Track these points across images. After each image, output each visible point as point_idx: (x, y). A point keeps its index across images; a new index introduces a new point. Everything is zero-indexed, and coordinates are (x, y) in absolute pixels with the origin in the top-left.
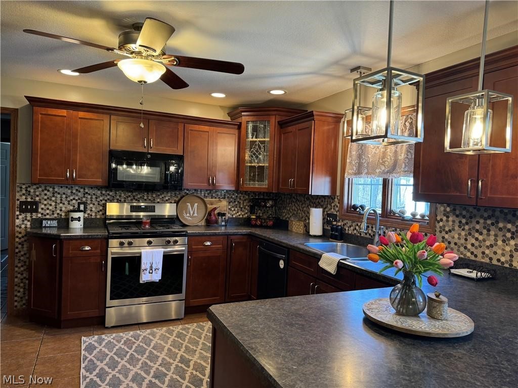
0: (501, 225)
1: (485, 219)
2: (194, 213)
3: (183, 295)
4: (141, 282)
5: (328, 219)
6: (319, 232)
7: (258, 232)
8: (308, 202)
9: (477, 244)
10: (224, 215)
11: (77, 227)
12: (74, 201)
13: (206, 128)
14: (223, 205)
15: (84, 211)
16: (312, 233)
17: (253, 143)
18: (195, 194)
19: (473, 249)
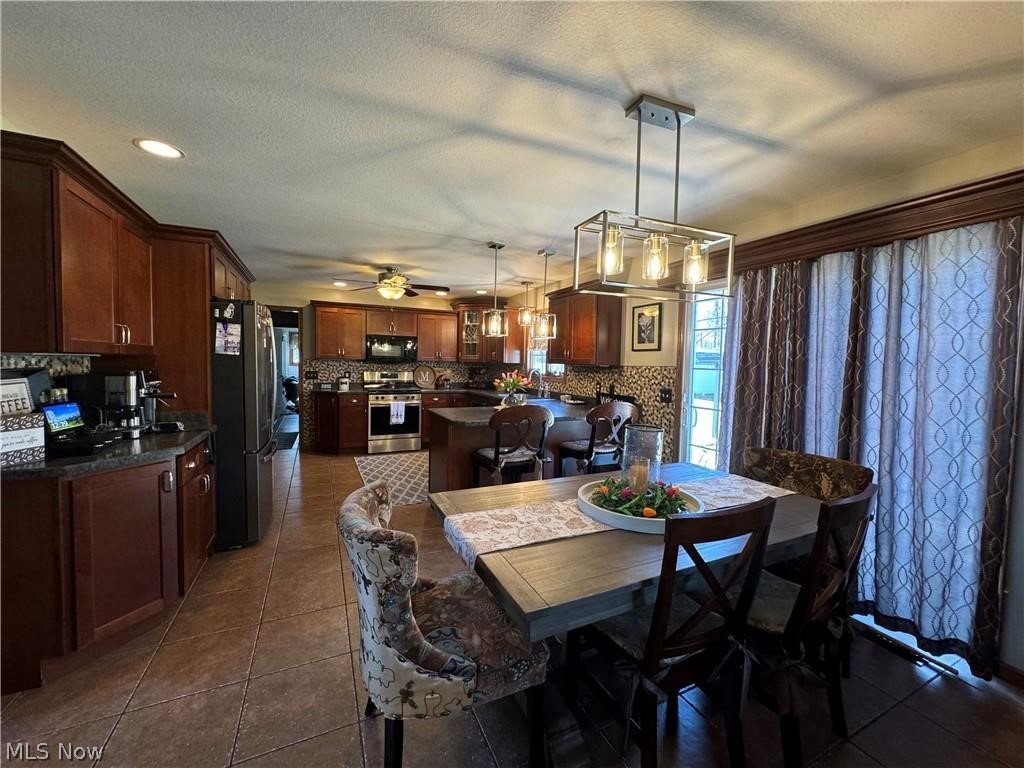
2: (426, 379)
3: (419, 434)
4: (391, 424)
10: (449, 380)
11: (345, 388)
12: (342, 371)
13: (433, 316)
14: (448, 373)
15: (349, 377)
17: (468, 326)
18: (427, 365)
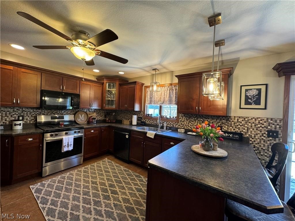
0: (199, 119)
1: (194, 118)
2: (82, 119)
3: (82, 154)
4: (62, 152)
5: (139, 119)
6: (136, 124)
7: (113, 125)
8: (129, 113)
9: (192, 125)
10: (95, 119)
11: (19, 129)
12: (15, 115)
14: (94, 115)
16: (133, 124)
17: (108, 90)
19: (191, 126)
